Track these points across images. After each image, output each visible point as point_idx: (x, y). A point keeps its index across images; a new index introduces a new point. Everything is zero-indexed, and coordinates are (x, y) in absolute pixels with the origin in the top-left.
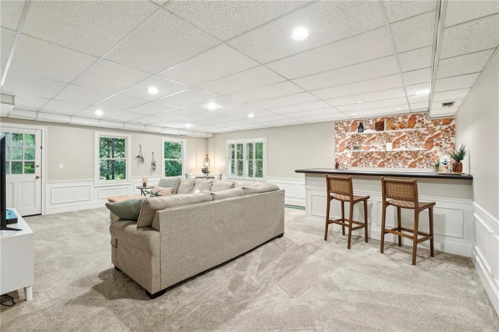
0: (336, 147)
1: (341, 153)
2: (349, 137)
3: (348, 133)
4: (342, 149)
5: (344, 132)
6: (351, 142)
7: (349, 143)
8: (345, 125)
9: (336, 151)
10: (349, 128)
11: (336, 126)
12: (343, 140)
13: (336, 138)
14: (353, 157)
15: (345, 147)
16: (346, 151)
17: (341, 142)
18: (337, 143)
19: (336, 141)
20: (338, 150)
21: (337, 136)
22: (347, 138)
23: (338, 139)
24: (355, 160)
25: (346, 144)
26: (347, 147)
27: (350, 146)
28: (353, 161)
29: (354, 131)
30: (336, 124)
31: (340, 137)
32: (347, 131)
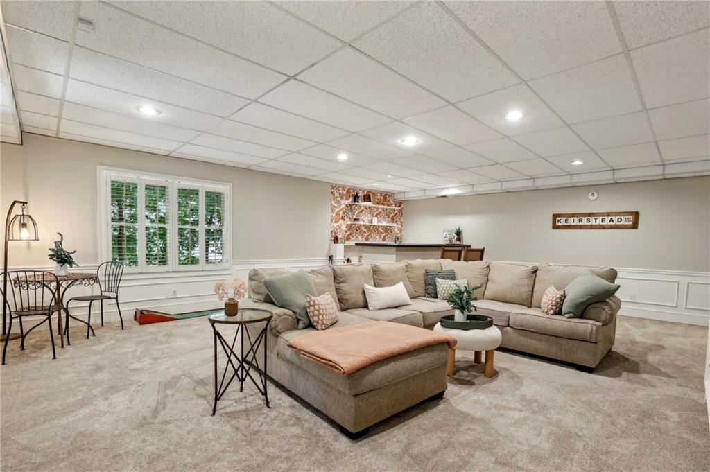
0: (332, 216)
1: (336, 225)
2: (343, 206)
3: (343, 202)
4: (338, 220)
5: (339, 199)
6: (346, 212)
7: (343, 213)
8: (341, 191)
9: (332, 221)
10: (344, 196)
11: (333, 190)
12: (338, 209)
13: (332, 205)
14: (347, 230)
15: (340, 217)
16: (341, 222)
17: (337, 210)
18: (333, 212)
19: (332, 209)
20: (334, 221)
21: (333, 202)
22: (341, 207)
23: (334, 207)
24: (348, 233)
25: (341, 213)
26: (342, 218)
27: (344, 217)
29: (348, 200)
30: (333, 188)
31: (336, 205)
32: (342, 198)
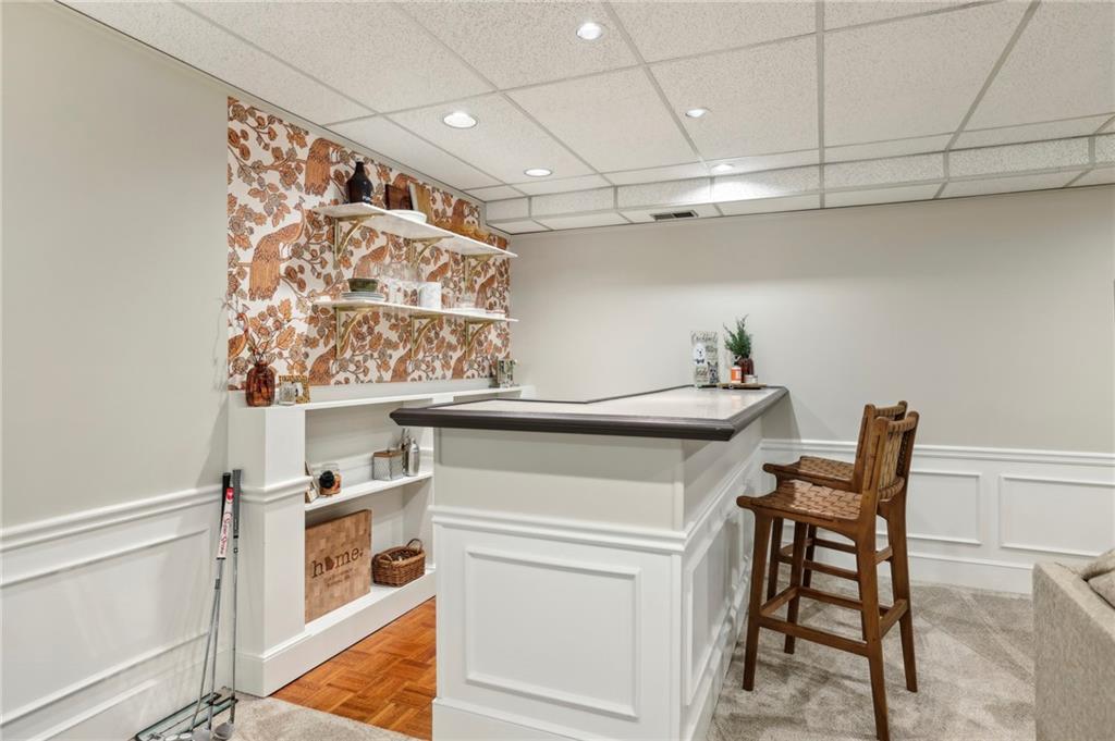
0: (233, 260)
1: (257, 307)
2: (294, 218)
3: (293, 196)
4: (267, 284)
5: (272, 178)
6: (306, 247)
7: (297, 252)
8: (284, 143)
9: (234, 287)
10: (298, 168)
11: (237, 126)
12: (268, 228)
13: (232, 200)
14: (314, 334)
15: (283, 267)
16: (285, 293)
17: (261, 232)
18: (239, 237)
19: (235, 225)
20: (245, 285)
21: (240, 189)
23: (247, 212)
24: (321, 349)
26: (291, 274)
27: (302, 270)
28: (315, 353)
29: (320, 191)
31: (257, 206)
32: (287, 177)
